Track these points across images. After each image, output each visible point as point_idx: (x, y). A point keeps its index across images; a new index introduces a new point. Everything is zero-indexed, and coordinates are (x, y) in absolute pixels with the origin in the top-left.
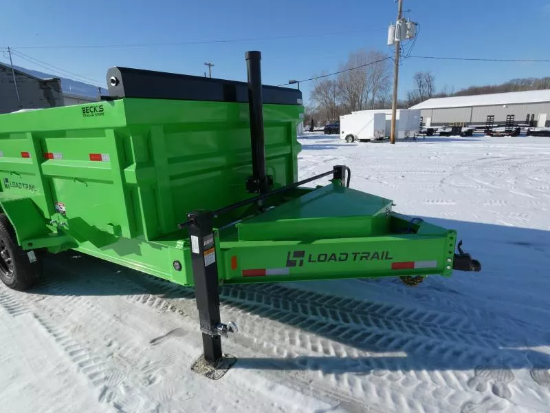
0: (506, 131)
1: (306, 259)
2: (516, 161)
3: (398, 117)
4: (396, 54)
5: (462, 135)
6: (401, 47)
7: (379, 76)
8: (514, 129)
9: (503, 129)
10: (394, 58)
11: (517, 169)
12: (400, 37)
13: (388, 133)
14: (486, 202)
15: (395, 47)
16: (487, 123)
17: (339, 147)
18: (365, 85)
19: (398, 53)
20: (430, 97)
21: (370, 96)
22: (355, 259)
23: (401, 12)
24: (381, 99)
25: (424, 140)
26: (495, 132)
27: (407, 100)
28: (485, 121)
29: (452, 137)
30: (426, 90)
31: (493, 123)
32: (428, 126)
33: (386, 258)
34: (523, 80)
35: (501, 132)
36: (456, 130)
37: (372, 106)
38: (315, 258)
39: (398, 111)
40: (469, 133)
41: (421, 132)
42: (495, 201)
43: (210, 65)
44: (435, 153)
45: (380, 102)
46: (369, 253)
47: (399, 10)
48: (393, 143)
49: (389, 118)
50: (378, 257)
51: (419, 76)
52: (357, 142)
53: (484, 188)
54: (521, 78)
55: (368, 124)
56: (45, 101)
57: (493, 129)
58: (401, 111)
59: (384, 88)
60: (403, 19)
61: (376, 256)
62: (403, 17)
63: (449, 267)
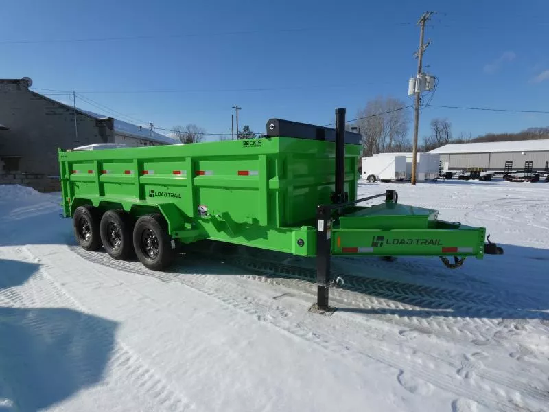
0: (525, 177)
1: (385, 242)
2: (534, 202)
3: (418, 161)
4: (416, 103)
5: (481, 179)
6: (421, 97)
7: (397, 122)
8: (533, 175)
9: (522, 175)
10: (414, 107)
11: (535, 208)
12: (420, 88)
13: (409, 175)
14: (506, 230)
15: (416, 97)
16: (505, 169)
17: (363, 186)
18: (382, 130)
19: (418, 102)
20: (447, 142)
21: (387, 140)
22: (417, 243)
23: (420, 67)
24: (398, 144)
25: (443, 182)
26: (514, 178)
27: (424, 145)
28: (504, 166)
29: (471, 181)
30: (443, 136)
31: (511, 169)
32: (445, 170)
33: (439, 244)
34: (541, 129)
35: (520, 178)
36: (475, 174)
37: (390, 150)
38: (390, 241)
39: (418, 154)
40: (488, 178)
41: (440, 176)
42: (515, 230)
43: (237, 108)
44: (457, 194)
45: (397, 146)
46: (426, 240)
47: (419, 65)
48: (414, 184)
49: (410, 160)
50: (433, 243)
51: (435, 123)
52: (378, 182)
53: (504, 222)
54: (539, 127)
55: (389, 165)
56: (99, 137)
57: (512, 175)
58: (421, 155)
59: (401, 133)
60: (423, 73)
61: (432, 242)
62: (423, 71)
63: (481, 252)
